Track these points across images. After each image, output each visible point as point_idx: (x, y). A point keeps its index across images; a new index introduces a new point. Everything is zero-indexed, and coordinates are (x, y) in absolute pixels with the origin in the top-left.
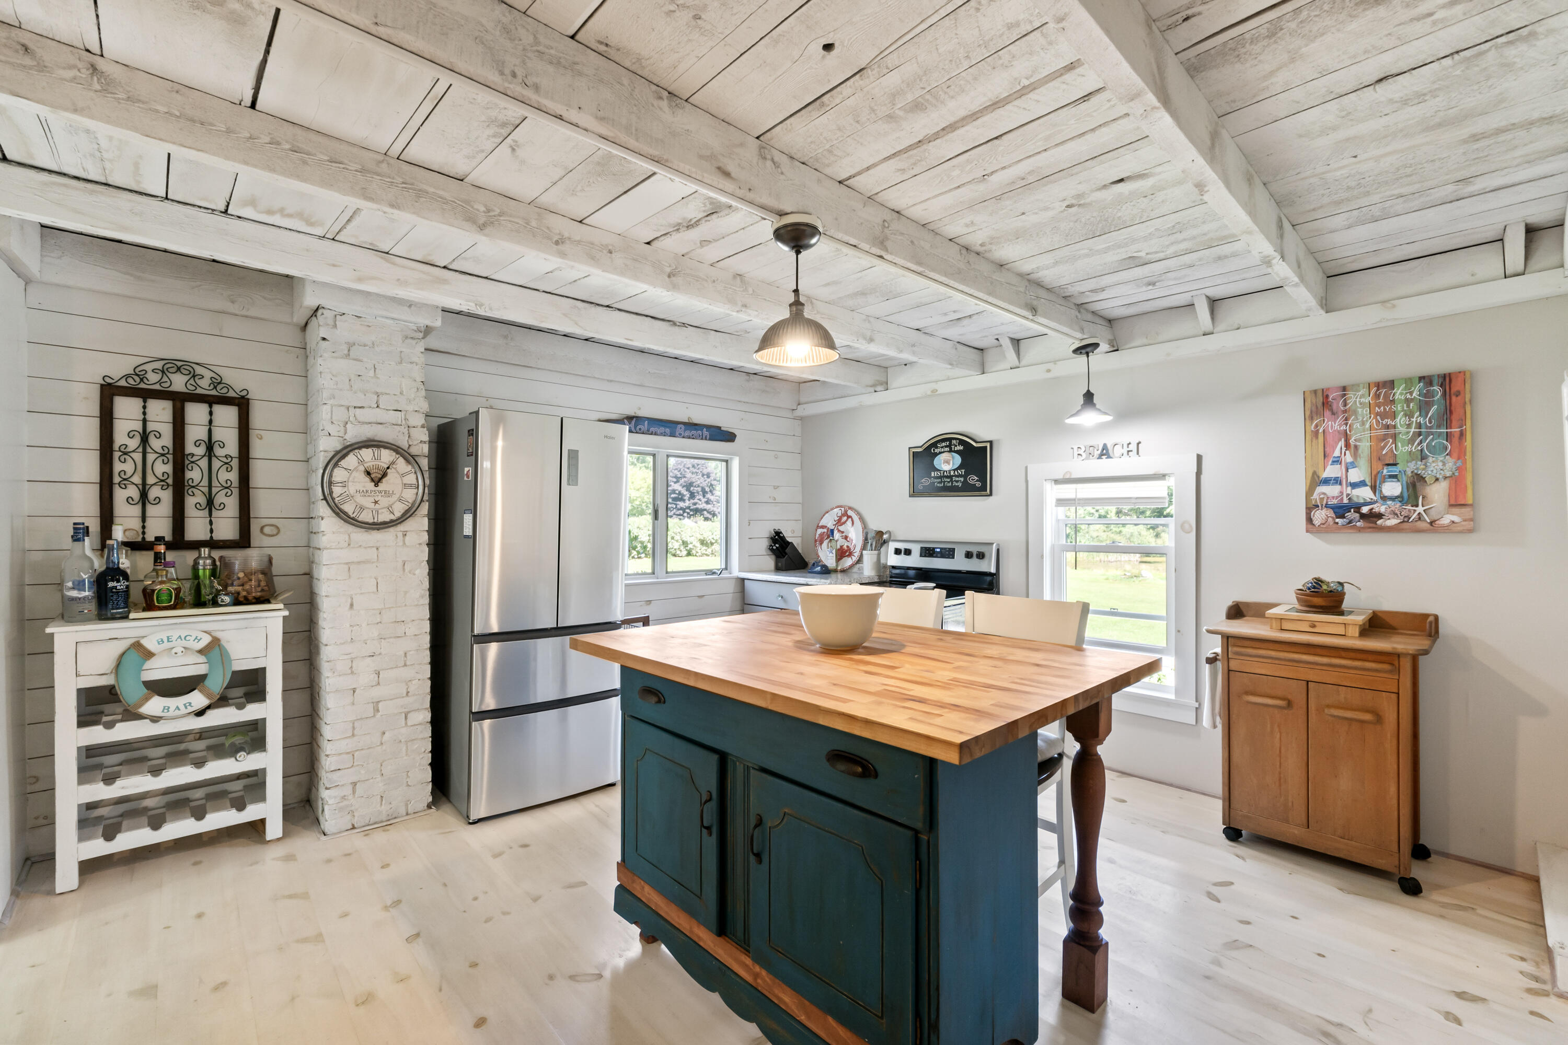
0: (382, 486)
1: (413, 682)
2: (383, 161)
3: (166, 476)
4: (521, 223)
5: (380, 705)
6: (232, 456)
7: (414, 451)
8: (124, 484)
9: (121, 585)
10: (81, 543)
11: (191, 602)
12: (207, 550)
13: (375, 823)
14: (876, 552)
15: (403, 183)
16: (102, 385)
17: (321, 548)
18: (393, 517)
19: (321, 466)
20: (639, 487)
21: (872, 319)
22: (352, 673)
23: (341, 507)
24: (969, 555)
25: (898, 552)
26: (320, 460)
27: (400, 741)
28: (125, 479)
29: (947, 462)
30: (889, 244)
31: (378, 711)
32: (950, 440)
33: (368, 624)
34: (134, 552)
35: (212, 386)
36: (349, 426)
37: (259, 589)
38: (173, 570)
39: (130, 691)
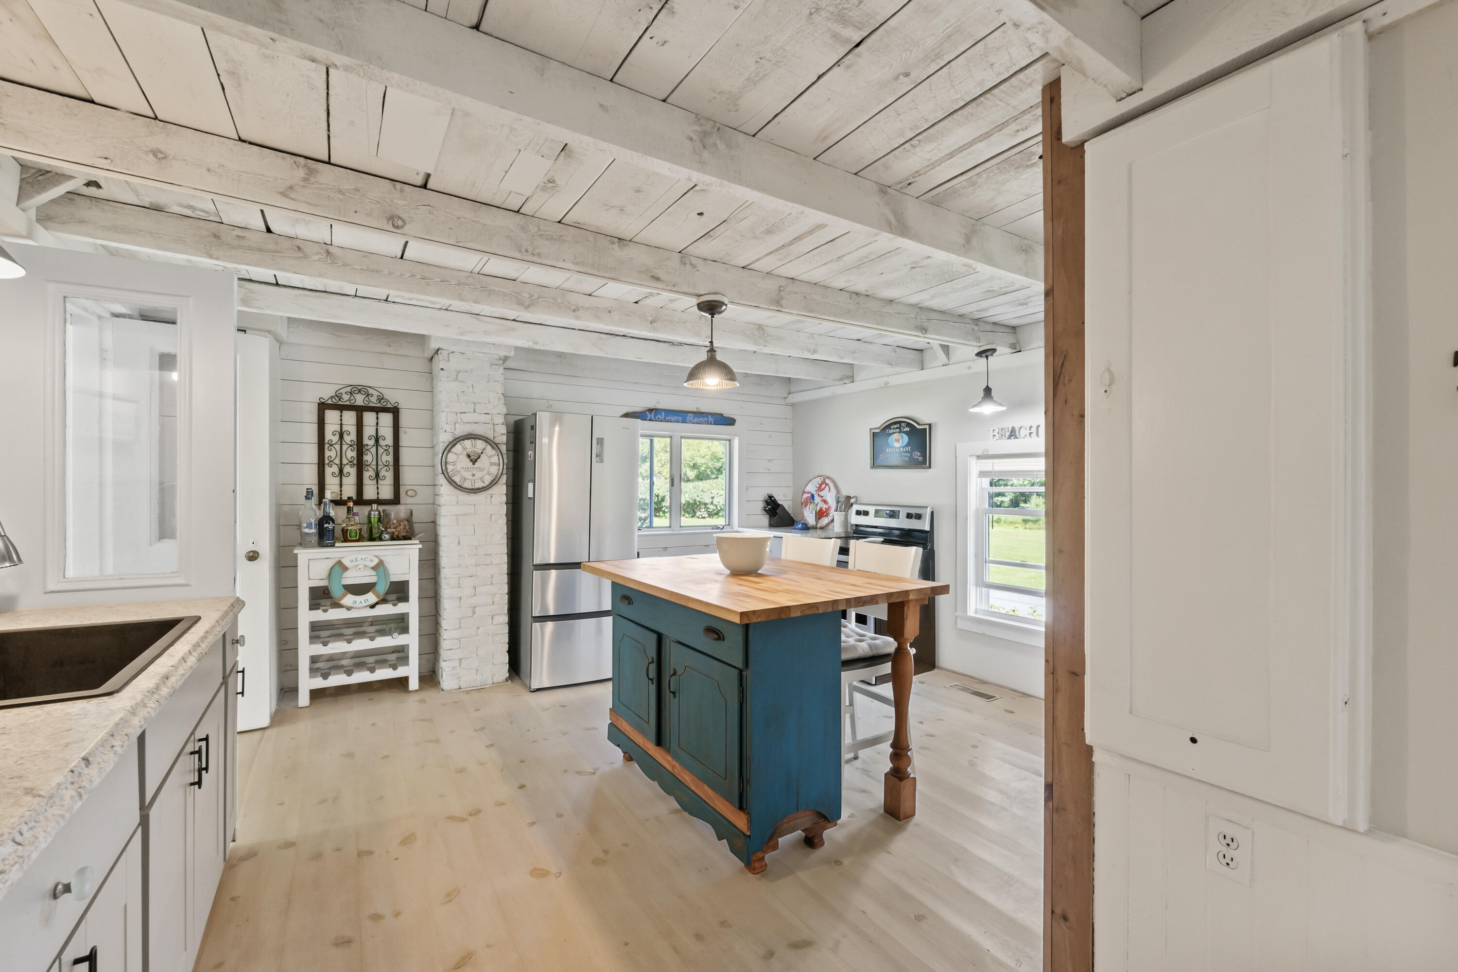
0: (477, 464)
1: (497, 595)
2: (469, 277)
3: (353, 458)
4: (551, 301)
5: (477, 609)
6: (389, 445)
7: (497, 440)
8: (331, 464)
9: (330, 526)
10: (310, 500)
11: (368, 538)
12: (376, 505)
13: (474, 687)
14: (844, 513)
15: (482, 287)
16: (319, 404)
17: (441, 505)
18: (484, 485)
19: (441, 451)
20: (704, 454)
21: (814, 336)
22: (459, 587)
23: (453, 478)
24: (909, 516)
25: (858, 513)
26: (440, 448)
27: (489, 634)
28: (331, 461)
29: (898, 441)
30: (783, 302)
31: (475, 613)
32: (900, 422)
33: (469, 556)
34: (338, 507)
35: (378, 401)
36: (457, 425)
37: (405, 531)
38: (357, 518)
39: (336, 591)
